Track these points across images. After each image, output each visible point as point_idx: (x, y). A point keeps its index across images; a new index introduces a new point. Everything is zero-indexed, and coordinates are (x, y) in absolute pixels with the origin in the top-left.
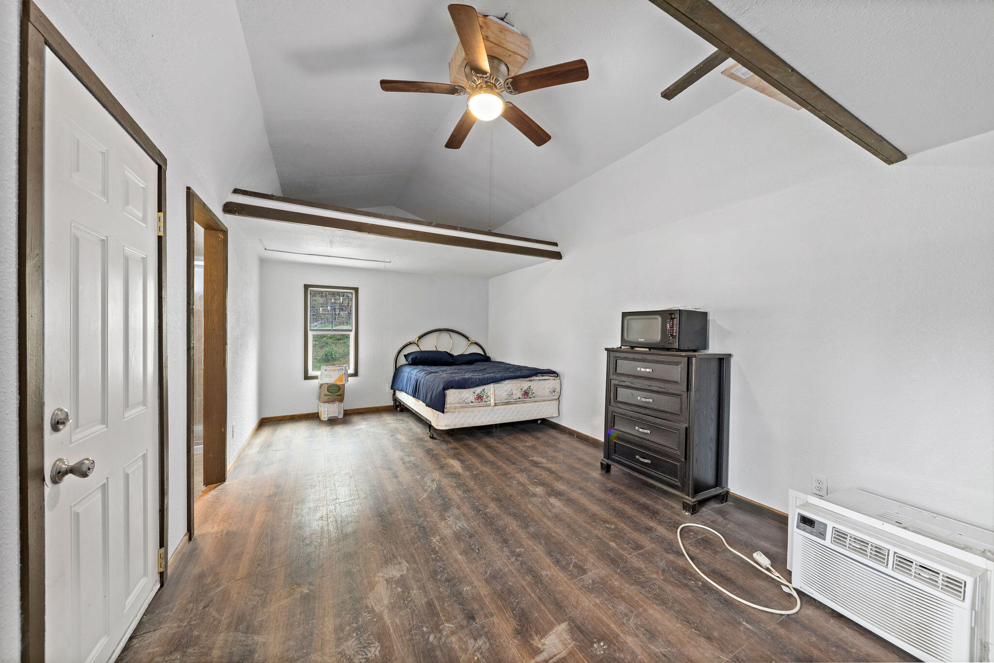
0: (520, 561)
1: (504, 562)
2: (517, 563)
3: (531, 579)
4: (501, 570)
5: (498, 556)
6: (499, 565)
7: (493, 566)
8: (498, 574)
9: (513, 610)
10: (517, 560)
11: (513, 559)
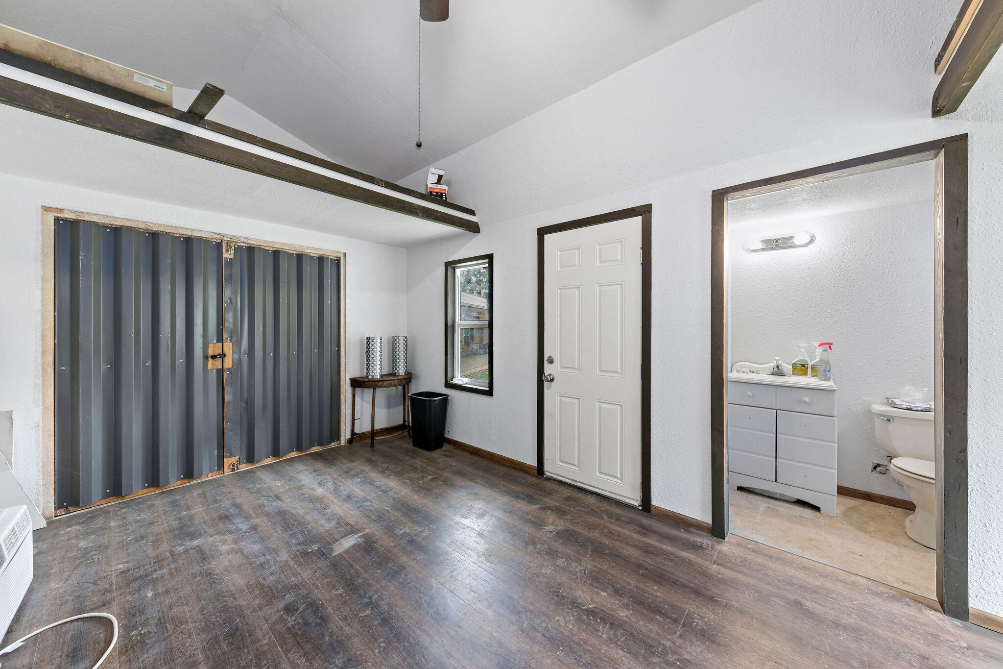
0: (367, 598)
1: (386, 591)
2: (370, 594)
3: (356, 581)
4: (390, 581)
5: (394, 597)
6: (392, 586)
7: (399, 583)
8: (392, 576)
9: (378, 553)
10: (370, 598)
11: (375, 597)
